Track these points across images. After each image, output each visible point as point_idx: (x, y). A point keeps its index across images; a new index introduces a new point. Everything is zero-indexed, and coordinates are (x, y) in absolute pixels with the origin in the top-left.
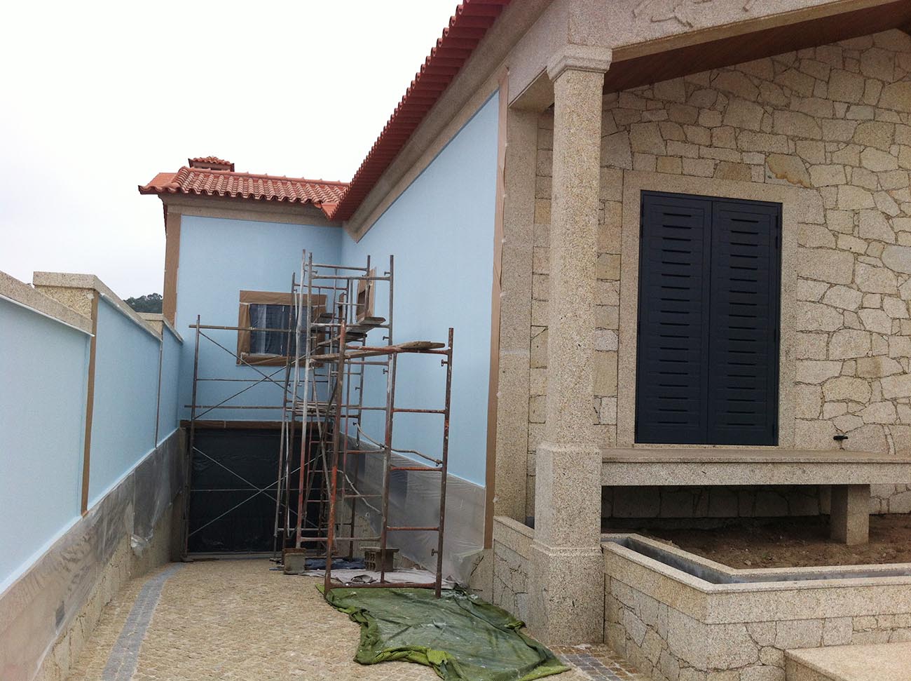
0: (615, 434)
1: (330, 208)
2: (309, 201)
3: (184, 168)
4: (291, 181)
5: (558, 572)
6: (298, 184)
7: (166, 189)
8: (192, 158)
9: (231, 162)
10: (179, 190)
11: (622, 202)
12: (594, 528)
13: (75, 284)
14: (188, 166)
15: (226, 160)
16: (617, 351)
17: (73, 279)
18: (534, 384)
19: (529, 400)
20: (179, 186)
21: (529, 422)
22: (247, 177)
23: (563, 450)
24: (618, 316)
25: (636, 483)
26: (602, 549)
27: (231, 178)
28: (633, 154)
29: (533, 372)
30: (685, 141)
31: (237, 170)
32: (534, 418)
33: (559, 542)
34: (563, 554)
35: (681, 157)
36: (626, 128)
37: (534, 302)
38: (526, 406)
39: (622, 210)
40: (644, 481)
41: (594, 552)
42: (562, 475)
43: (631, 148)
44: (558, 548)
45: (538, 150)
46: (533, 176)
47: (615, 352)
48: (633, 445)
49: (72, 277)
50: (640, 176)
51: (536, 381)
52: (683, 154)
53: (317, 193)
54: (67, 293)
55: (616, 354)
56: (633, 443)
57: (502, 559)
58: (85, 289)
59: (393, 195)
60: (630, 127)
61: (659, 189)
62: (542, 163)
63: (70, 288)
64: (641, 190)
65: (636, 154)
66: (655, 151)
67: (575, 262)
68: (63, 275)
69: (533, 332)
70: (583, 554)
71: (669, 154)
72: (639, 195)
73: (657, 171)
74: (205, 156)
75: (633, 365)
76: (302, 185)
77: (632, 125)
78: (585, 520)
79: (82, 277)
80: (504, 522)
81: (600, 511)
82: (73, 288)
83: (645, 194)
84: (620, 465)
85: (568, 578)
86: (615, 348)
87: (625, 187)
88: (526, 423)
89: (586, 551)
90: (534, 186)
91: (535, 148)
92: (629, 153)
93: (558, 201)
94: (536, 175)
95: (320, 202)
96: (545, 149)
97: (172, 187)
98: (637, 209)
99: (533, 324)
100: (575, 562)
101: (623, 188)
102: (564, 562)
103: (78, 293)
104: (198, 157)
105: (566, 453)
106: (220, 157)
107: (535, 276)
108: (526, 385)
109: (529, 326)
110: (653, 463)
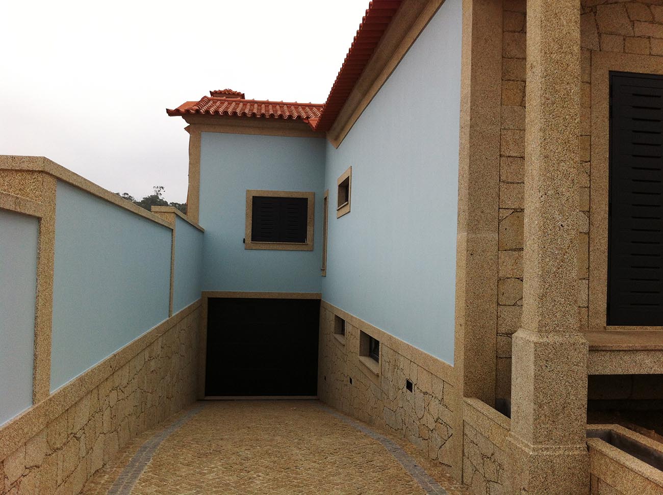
0: (586, 317)
1: (314, 122)
2: (299, 117)
3: (205, 97)
4: (286, 105)
5: (540, 472)
6: (292, 107)
7: (188, 111)
8: (213, 91)
9: (242, 93)
10: (198, 111)
11: (590, 83)
12: (579, 424)
13: (25, 166)
14: (209, 96)
15: (238, 91)
16: (588, 233)
17: (23, 162)
18: (503, 267)
19: (498, 282)
20: (198, 108)
21: (498, 304)
22: (253, 102)
23: (545, 339)
24: (588, 198)
25: (620, 372)
26: (588, 448)
27: (241, 104)
28: (600, 35)
29: (502, 255)
30: (653, 22)
31: (247, 98)
32: (503, 300)
33: (541, 439)
34: (545, 453)
35: (649, 38)
36: (592, 10)
37: (501, 184)
38: (495, 288)
39: (591, 91)
40: (628, 370)
41: (578, 450)
42: (544, 367)
43: (598, 29)
44: (540, 446)
45: (503, 32)
46: (500, 57)
47: (585, 233)
48: (605, 328)
49: (21, 159)
50: (608, 57)
51: (505, 264)
52: (650, 35)
53: (306, 113)
54: (18, 176)
55: (587, 236)
56: (605, 325)
57: (472, 442)
58: (35, 171)
59: (365, 103)
60: (596, 7)
61: (627, 70)
62: (508, 45)
63: (21, 171)
64: (610, 71)
65: (604, 36)
66: (623, 32)
67: (555, 134)
68: (13, 158)
69: (501, 215)
70: (567, 453)
71: (637, 34)
72: (608, 76)
73: (624, 52)
74: (222, 89)
75: (605, 247)
76: (295, 108)
77: (598, 6)
78: (569, 415)
79: (32, 159)
80: (474, 405)
81: (586, 406)
82: (24, 171)
83: (614, 76)
84: (603, 353)
85: (550, 478)
86: (586, 230)
87: (592, 67)
88: (495, 305)
89: (569, 449)
90: (500, 68)
91: (500, 30)
92: (596, 34)
93: (534, 70)
94: (503, 57)
95: (308, 118)
96: (511, 32)
97: (192, 110)
98: (606, 90)
99: (501, 206)
100: (558, 461)
101: (591, 69)
102: (546, 461)
103: (29, 177)
104: (217, 90)
105: (548, 344)
106: (234, 90)
107: (502, 159)
108: (494, 267)
109: (497, 208)
110: (637, 351)
